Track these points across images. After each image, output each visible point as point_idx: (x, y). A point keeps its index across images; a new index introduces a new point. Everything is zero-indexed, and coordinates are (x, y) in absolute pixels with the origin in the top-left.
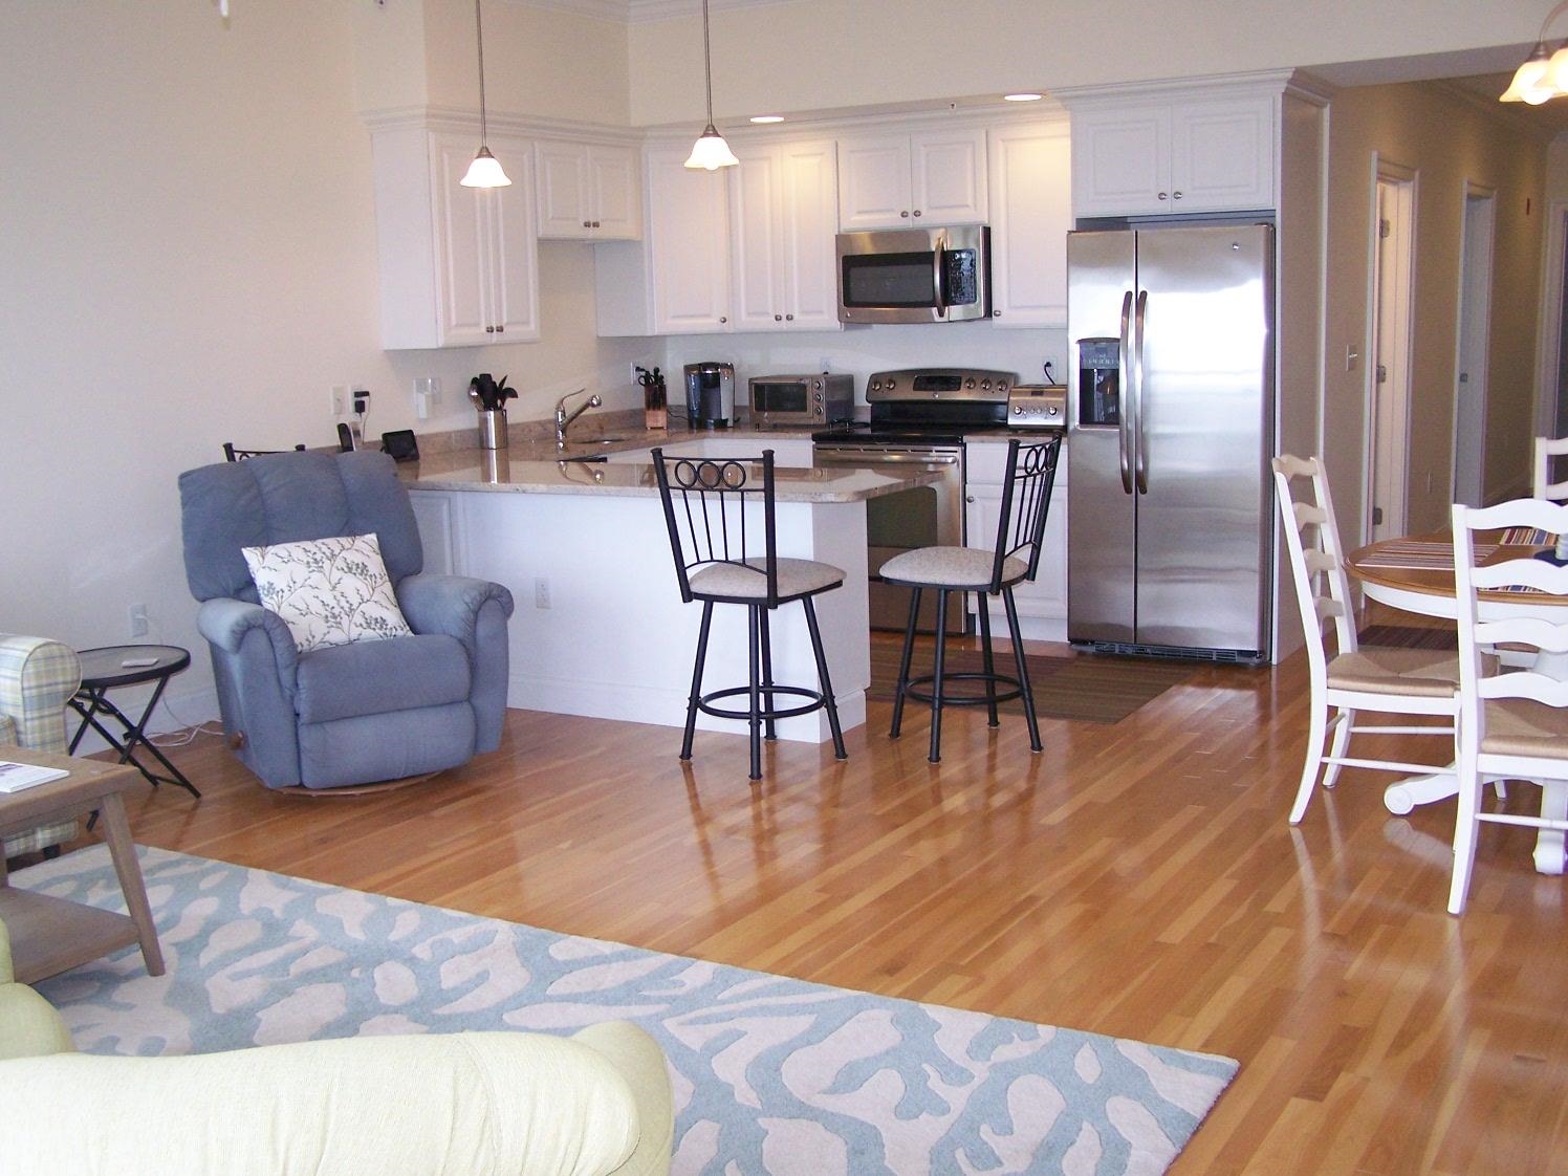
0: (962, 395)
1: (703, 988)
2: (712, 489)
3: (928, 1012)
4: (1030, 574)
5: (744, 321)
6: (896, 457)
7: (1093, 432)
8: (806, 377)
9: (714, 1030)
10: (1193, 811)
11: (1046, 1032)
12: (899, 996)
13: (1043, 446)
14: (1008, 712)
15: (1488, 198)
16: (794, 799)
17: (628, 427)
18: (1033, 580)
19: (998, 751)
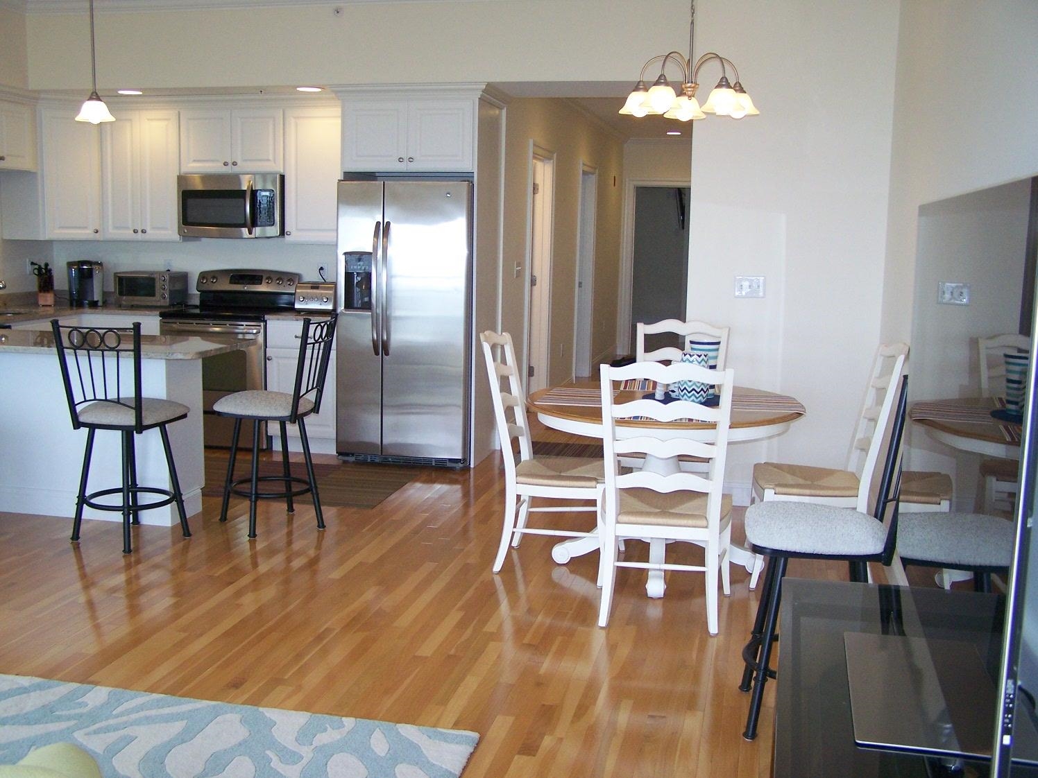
0: (262, 288)
1: (102, 706)
2: (96, 349)
3: (266, 714)
4: (316, 409)
5: (112, 233)
6: (217, 329)
7: (356, 315)
8: (157, 273)
9: (112, 737)
10: (429, 566)
11: (349, 722)
12: (243, 703)
13: (326, 323)
14: (299, 502)
15: (593, 174)
16: (156, 567)
17: (26, 304)
18: (318, 413)
19: (294, 530)
